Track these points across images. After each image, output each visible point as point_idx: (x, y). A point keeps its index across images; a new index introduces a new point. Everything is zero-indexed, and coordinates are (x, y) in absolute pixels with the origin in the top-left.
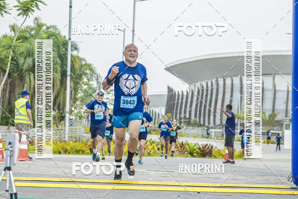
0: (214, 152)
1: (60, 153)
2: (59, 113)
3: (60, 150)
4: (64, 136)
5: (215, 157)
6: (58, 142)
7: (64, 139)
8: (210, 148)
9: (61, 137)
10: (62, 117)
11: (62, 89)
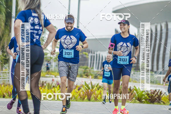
0: (162, 98)
1: (4, 97)
2: (3, 55)
3: (5, 94)
4: (8, 79)
5: (164, 103)
6: (3, 85)
7: (7, 83)
8: (159, 94)
9: (4, 81)
10: (5, 60)
11: (7, 31)
